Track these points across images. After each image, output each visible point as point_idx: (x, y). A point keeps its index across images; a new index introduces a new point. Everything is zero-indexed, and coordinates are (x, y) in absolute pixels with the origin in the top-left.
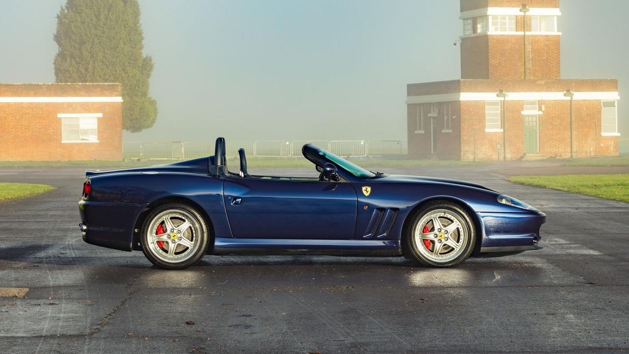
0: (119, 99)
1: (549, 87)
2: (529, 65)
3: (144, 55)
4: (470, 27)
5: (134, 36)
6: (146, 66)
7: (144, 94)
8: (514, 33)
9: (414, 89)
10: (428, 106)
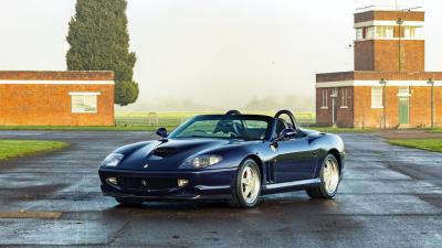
0: (112, 83)
1: (416, 77)
2: (403, 61)
3: (130, 52)
4: (361, 34)
5: (124, 38)
6: (132, 59)
7: (130, 79)
8: (392, 38)
9: (320, 77)
10: (330, 90)
